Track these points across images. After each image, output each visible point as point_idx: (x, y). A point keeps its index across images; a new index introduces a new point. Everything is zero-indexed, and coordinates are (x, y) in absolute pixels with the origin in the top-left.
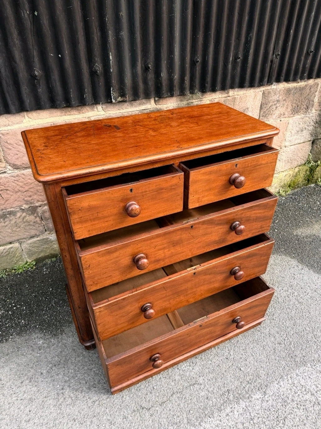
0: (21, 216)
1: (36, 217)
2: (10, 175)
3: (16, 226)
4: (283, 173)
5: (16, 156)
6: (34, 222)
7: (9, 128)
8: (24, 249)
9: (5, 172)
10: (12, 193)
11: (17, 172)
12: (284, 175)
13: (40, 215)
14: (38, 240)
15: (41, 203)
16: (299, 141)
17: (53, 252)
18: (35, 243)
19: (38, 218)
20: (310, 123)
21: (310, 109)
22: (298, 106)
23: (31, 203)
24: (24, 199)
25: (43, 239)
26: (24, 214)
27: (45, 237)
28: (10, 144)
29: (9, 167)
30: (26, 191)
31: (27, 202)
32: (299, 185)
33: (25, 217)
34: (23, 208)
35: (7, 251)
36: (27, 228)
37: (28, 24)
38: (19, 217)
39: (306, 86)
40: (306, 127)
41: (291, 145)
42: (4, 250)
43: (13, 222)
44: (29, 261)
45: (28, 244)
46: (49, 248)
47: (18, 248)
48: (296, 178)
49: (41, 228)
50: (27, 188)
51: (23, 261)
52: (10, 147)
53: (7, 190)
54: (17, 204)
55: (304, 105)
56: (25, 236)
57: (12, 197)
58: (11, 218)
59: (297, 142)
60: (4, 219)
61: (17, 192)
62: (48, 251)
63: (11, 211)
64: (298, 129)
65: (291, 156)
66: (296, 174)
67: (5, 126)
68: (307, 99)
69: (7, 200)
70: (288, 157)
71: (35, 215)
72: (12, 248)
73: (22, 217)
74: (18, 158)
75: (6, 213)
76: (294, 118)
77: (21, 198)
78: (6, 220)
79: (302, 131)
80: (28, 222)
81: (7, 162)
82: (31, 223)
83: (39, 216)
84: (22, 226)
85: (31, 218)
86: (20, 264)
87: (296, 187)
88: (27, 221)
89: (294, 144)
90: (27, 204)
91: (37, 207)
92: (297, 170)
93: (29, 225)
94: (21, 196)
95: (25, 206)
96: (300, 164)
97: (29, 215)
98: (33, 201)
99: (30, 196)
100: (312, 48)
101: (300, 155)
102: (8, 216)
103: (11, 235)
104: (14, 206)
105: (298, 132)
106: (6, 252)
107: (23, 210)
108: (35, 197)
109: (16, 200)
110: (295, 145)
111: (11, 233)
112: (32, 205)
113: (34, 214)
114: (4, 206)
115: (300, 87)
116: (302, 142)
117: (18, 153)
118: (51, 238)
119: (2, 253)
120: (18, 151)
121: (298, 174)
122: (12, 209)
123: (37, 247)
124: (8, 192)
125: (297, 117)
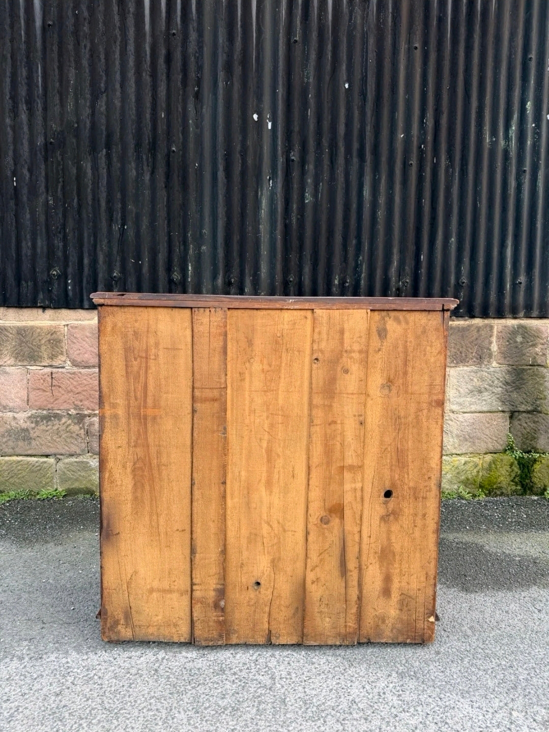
0: (66, 422)
1: (81, 428)
2: (67, 371)
3: (57, 434)
4: (459, 458)
5: (78, 352)
6: (77, 435)
7: (80, 322)
8: (58, 469)
9: (63, 367)
10: (63, 392)
11: (75, 369)
12: (463, 462)
13: (86, 427)
14: (76, 462)
15: (90, 412)
16: (479, 408)
17: (89, 486)
18: (71, 464)
19: (82, 430)
20: (493, 382)
21: (486, 360)
22: (461, 353)
23: (80, 409)
24: (73, 402)
25: (83, 462)
26: (70, 422)
27: (85, 460)
28: (76, 338)
29: (69, 363)
30: (78, 393)
31: (76, 407)
32: (504, 491)
33: (70, 425)
34: (70, 413)
35: (39, 466)
36: (68, 440)
37: (116, 235)
38: (64, 424)
39: (469, 326)
40: (487, 387)
41: (465, 411)
42: (37, 462)
43: (55, 428)
44: (60, 489)
45: (64, 463)
46: (86, 478)
47: (52, 465)
48: (492, 473)
49: (83, 445)
50: (80, 389)
51: (52, 487)
52: (74, 341)
53: (60, 387)
54: (66, 406)
55: (472, 353)
56: (63, 452)
57: (63, 397)
58: (55, 423)
59: (473, 408)
60: (47, 422)
61: (69, 392)
62: (84, 482)
63: (57, 413)
64: (470, 387)
65: (468, 429)
66: (490, 465)
67: (77, 320)
68: (476, 345)
69: (56, 399)
70: (462, 431)
71: (81, 426)
72: (45, 462)
73: (66, 424)
74: (79, 354)
75: (52, 415)
76: (458, 369)
77: (72, 400)
78: (49, 423)
79: (480, 392)
80: (72, 433)
81: (68, 356)
82: (74, 435)
83: (84, 429)
84: (63, 436)
85: (75, 428)
86: (48, 490)
87: (498, 493)
88: (69, 432)
89: (469, 410)
90: (75, 409)
91: (85, 416)
92: (489, 458)
93: (71, 437)
94: (72, 398)
95: (73, 412)
96: (491, 447)
97: (75, 424)
98: (82, 407)
99: (81, 401)
100: (465, 279)
101: (488, 433)
102: (52, 418)
103: (49, 444)
104: (62, 408)
105: (472, 391)
106: (37, 467)
107: (70, 415)
108: (86, 403)
109: (65, 402)
110: (472, 412)
111: (49, 442)
112: (81, 412)
113: (80, 423)
114: (52, 405)
115: (459, 327)
116: (485, 409)
117: (81, 348)
118: (91, 463)
119: (33, 466)
120: (82, 347)
121: (493, 466)
122: (58, 412)
123: (73, 471)
124: (60, 389)
125: (463, 369)
